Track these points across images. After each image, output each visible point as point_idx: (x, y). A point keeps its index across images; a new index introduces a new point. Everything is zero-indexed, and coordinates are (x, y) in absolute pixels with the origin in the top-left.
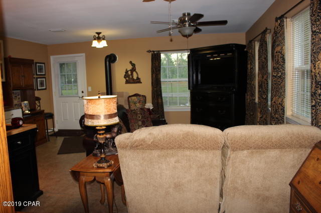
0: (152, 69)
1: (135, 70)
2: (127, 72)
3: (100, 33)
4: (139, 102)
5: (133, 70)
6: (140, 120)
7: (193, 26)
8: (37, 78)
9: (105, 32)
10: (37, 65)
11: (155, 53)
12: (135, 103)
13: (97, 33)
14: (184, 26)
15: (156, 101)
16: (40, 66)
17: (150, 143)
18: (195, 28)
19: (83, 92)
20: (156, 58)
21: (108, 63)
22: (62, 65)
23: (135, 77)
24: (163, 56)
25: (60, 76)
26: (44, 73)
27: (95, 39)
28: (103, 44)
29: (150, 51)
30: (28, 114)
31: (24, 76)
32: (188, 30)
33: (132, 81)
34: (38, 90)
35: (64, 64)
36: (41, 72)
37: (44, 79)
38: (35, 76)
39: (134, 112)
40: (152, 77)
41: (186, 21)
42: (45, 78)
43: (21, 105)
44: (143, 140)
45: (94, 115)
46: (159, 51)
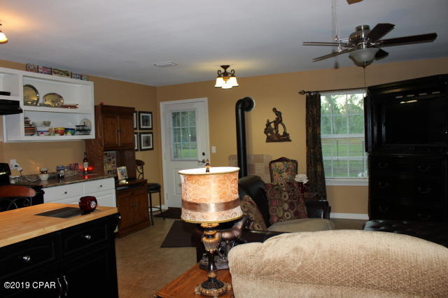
0: (307, 119)
1: (281, 122)
2: (268, 124)
3: (228, 66)
4: (287, 171)
5: (279, 120)
6: (286, 202)
7: (374, 46)
8: (141, 134)
9: (235, 65)
10: (142, 114)
11: (312, 94)
12: (280, 172)
13: (222, 67)
14: (359, 47)
15: (313, 169)
16: (146, 116)
17: (295, 269)
18: (377, 49)
19: (204, 154)
20: (313, 103)
21: (240, 111)
22: (175, 115)
23: (281, 132)
24: (323, 99)
25: (172, 131)
26: (150, 127)
27: (220, 76)
28: (232, 82)
29: (305, 92)
30: (125, 185)
31: (121, 132)
32: (365, 54)
33: (276, 138)
34: (141, 150)
35: (178, 113)
36: (147, 125)
37: (151, 135)
38: (138, 131)
39: (277, 189)
40: (307, 132)
41: (361, 40)
42: (151, 133)
43: (116, 173)
44: (282, 263)
45: (196, 204)
46: (317, 92)
